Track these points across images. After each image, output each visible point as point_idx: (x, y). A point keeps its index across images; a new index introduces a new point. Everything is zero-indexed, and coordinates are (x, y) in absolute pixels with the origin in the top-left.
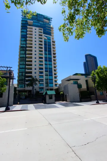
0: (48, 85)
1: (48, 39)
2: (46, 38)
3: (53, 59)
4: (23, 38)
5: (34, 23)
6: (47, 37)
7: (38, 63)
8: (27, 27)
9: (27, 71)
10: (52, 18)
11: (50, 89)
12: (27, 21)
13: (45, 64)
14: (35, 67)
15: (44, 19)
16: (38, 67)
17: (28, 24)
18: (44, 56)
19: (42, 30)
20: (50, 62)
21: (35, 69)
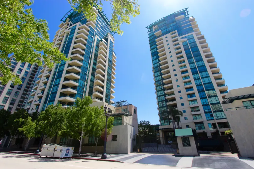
0: (212, 116)
1: (188, 40)
2: (186, 39)
3: (207, 66)
4: (155, 56)
5: (163, 32)
6: (186, 37)
7: (181, 81)
8: (155, 41)
9: (167, 97)
10: (187, 9)
11: (219, 123)
12: (154, 35)
13: (195, 79)
14: (179, 89)
15: (175, 18)
16: (183, 87)
17: (156, 37)
18: (188, 68)
19: (176, 33)
20: (204, 73)
21: (180, 92)
